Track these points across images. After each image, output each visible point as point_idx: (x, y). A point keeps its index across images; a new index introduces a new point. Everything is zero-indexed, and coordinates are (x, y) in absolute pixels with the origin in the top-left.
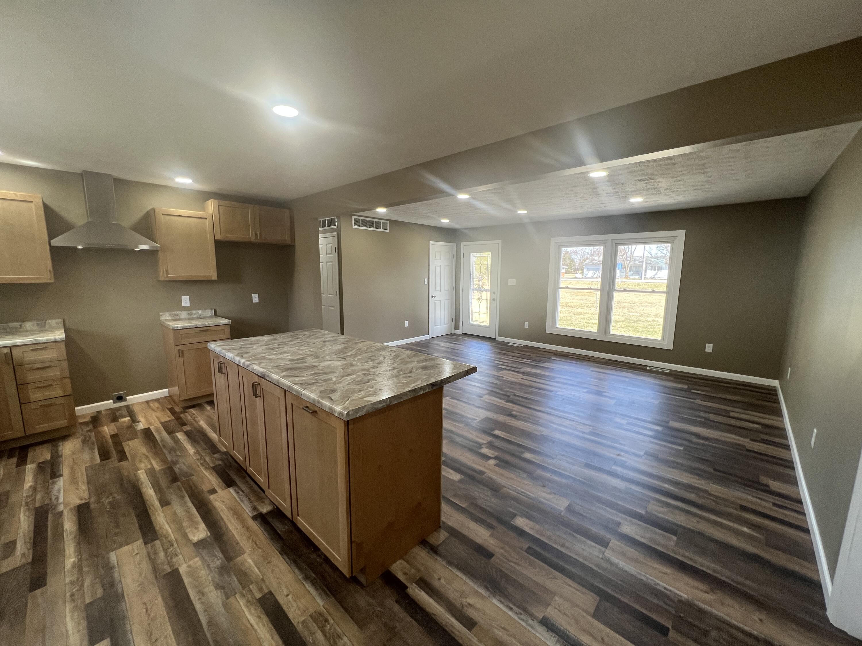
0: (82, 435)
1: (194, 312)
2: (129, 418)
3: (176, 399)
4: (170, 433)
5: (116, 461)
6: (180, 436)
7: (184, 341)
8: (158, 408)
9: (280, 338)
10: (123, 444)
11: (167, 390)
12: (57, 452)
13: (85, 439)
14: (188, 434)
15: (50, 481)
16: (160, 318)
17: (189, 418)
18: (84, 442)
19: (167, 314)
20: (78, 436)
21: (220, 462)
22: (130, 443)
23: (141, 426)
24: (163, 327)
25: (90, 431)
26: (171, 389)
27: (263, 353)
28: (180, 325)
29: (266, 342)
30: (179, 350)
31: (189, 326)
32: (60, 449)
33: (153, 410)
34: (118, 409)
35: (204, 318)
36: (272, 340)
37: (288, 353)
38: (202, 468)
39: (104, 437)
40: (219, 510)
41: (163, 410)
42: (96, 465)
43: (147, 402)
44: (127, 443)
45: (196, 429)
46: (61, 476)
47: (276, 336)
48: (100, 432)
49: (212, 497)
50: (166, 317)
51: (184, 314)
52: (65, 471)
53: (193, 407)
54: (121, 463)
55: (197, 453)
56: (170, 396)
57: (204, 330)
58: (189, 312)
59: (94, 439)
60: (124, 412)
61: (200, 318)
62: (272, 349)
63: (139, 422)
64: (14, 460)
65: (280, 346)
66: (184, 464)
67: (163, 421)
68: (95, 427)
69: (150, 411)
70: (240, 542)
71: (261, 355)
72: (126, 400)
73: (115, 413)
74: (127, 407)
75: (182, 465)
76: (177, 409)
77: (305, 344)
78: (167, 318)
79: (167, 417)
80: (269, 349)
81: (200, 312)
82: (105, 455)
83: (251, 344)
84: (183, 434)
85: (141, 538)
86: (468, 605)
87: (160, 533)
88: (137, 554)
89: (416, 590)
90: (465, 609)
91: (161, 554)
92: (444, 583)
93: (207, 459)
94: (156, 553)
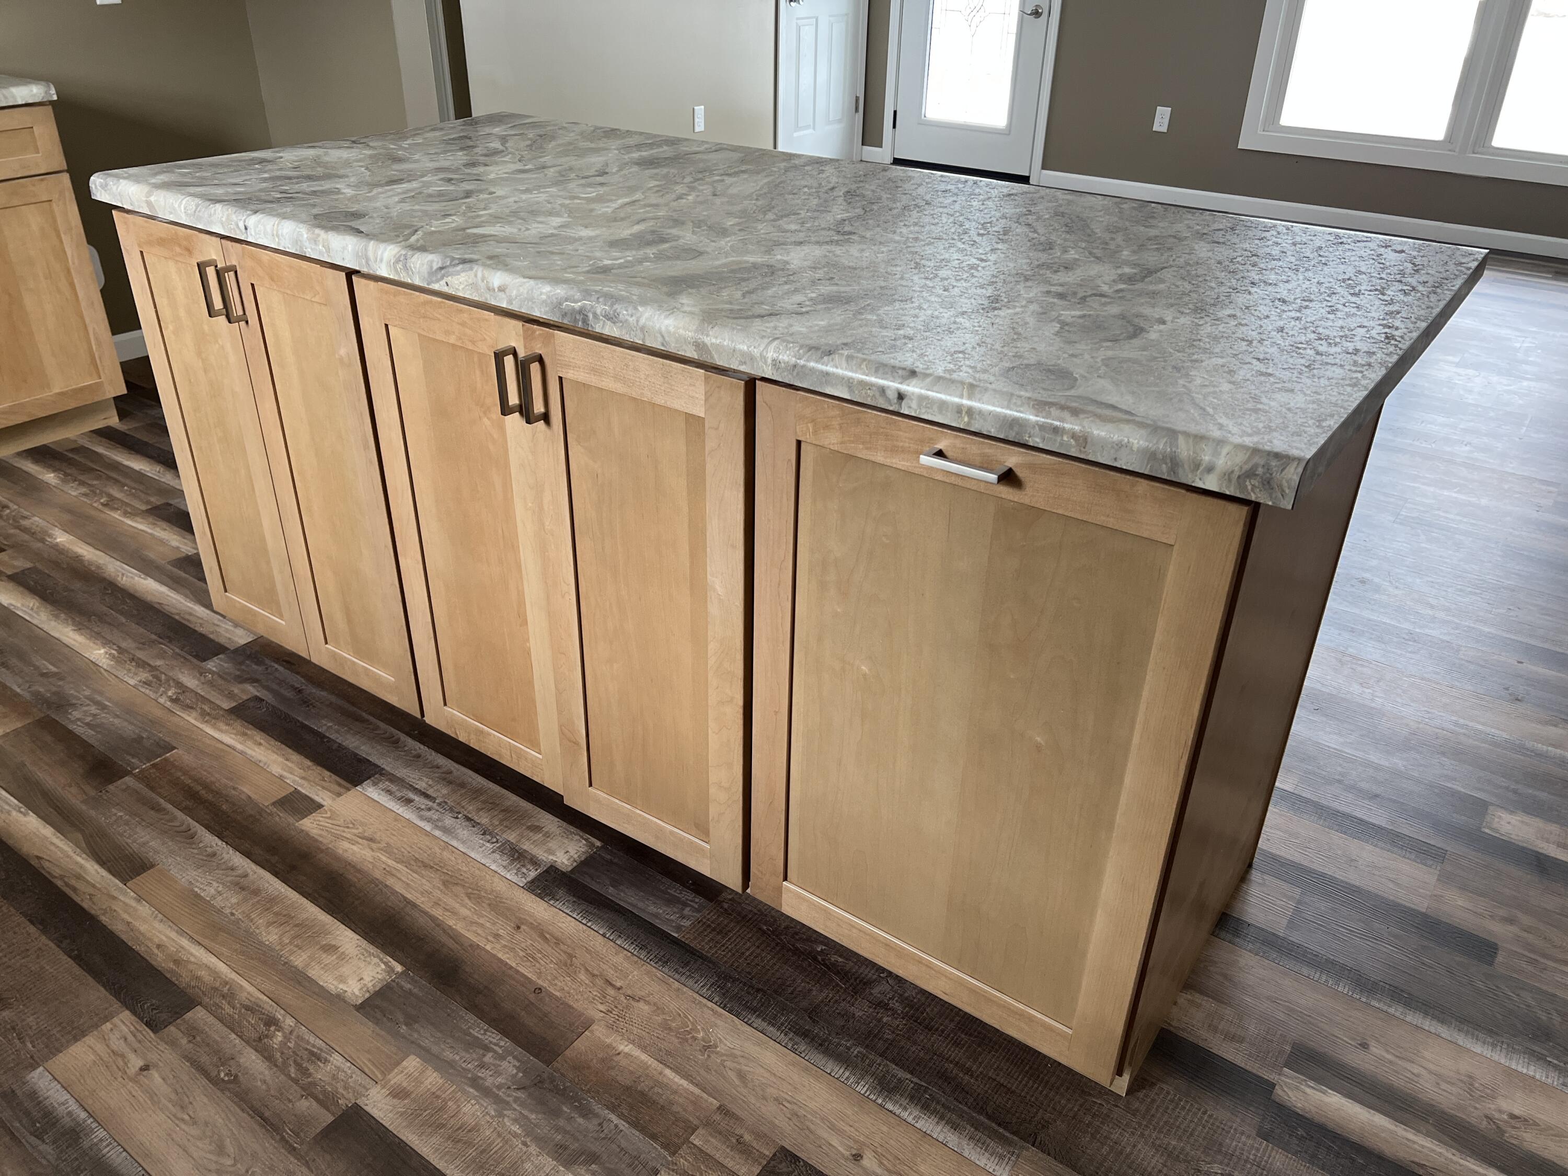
21: (252, 690)
38: (191, 718)
40: (377, 874)
49: (310, 825)
55: (122, 656)
66: (103, 707)
70: (540, 982)
75: (93, 709)
84: (11, 585)
85: (117, 1005)
86: (1513, 1122)
87: (184, 979)
88: (145, 1068)
89: (1308, 1090)
90: (1510, 1134)
91: (251, 1060)
92: (1389, 1057)
93: (190, 681)
94: (224, 1060)
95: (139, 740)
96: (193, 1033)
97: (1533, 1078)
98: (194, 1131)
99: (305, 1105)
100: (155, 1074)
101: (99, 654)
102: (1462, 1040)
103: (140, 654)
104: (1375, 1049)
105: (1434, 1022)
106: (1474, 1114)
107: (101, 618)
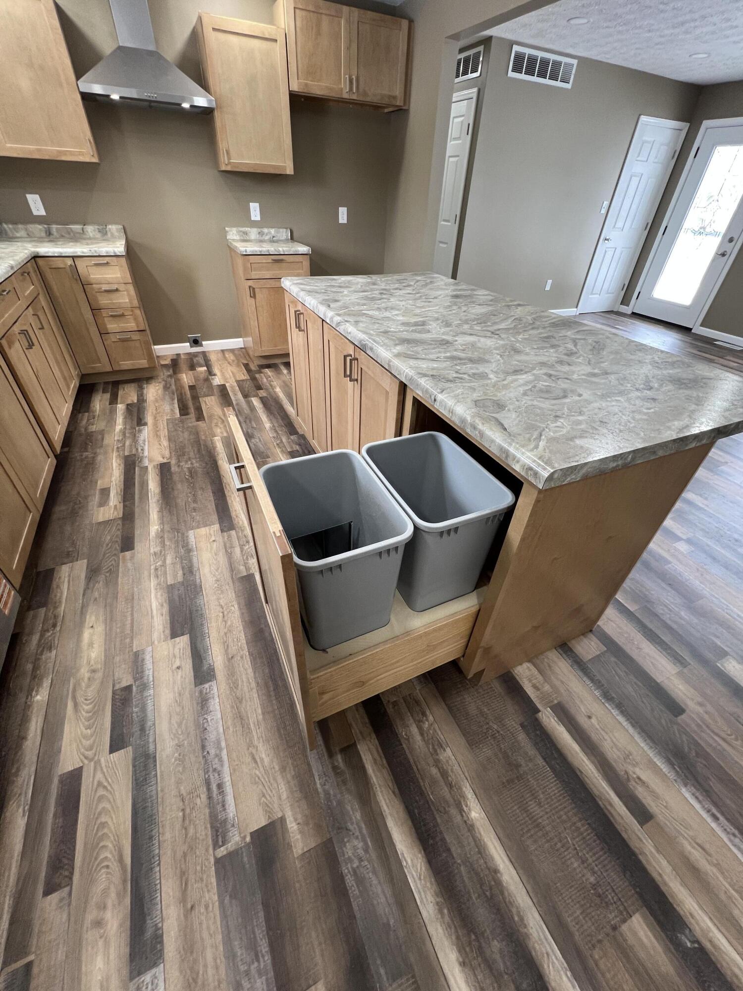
0: (164, 380)
1: (266, 230)
2: (205, 368)
3: (251, 353)
4: (246, 396)
5: (194, 419)
6: (256, 402)
7: (254, 274)
8: (233, 361)
9: (381, 282)
10: (200, 399)
11: (241, 339)
12: (142, 395)
13: (166, 384)
14: (263, 401)
15: (137, 428)
16: (226, 236)
17: (265, 380)
18: (166, 388)
19: (234, 230)
20: (160, 380)
21: (298, 448)
22: (208, 399)
23: (217, 381)
24: (231, 250)
25: (170, 376)
26: (245, 339)
27: (358, 304)
28: (250, 248)
29: (362, 286)
30: (250, 287)
31: (261, 251)
32: (145, 391)
33: (229, 363)
34: (195, 355)
35: (277, 241)
36: (368, 283)
37: (398, 310)
38: (278, 451)
39: (182, 387)
41: (238, 365)
42: (175, 419)
43: (223, 351)
44: (204, 399)
45: (272, 397)
46: (145, 424)
47: (375, 278)
48: (179, 380)
50: (233, 234)
51: (253, 233)
52: (149, 419)
53: (268, 366)
54: (200, 423)
55: (274, 429)
56: (244, 348)
57: (278, 260)
58: (259, 230)
59: (173, 387)
60: (200, 359)
61: (272, 241)
62: (373, 299)
63: (215, 375)
64: (107, 396)
65: (384, 296)
66: (260, 441)
67: (238, 379)
68: (175, 373)
69: (226, 364)
71: (357, 308)
72: (201, 345)
73: (192, 359)
74: (204, 353)
75: (258, 440)
76: (253, 367)
77: (421, 297)
78: (235, 238)
79: (243, 375)
80: (367, 298)
81: (273, 231)
82: (184, 410)
83: (340, 287)
84: (259, 400)
85: (218, 522)
86: (637, 780)
87: (235, 522)
88: (214, 541)
89: (552, 720)
90: (632, 784)
91: (237, 550)
92: (598, 727)
93: (284, 440)
94: (232, 547)
95: (263, 453)
96: (229, 536)
97: (661, 770)
98: (215, 562)
99: (242, 568)
100: (215, 543)
101: (268, 425)
102: (637, 737)
103: (277, 429)
104: (594, 720)
105: (629, 725)
106: (621, 767)
107: (274, 415)
